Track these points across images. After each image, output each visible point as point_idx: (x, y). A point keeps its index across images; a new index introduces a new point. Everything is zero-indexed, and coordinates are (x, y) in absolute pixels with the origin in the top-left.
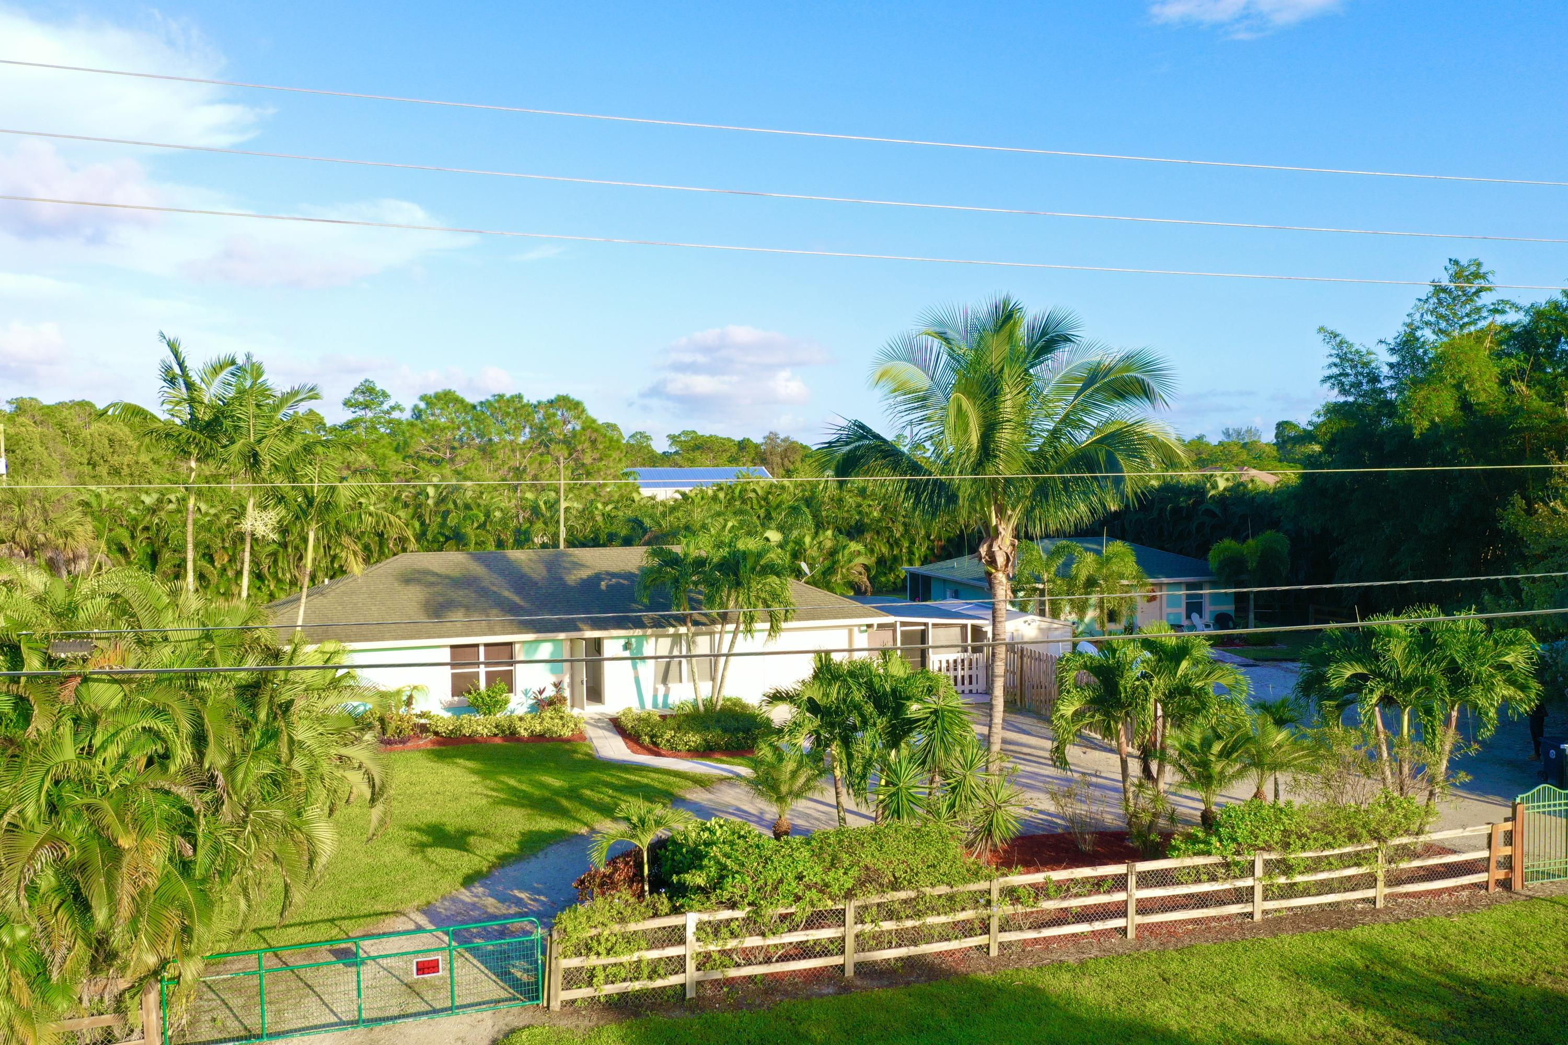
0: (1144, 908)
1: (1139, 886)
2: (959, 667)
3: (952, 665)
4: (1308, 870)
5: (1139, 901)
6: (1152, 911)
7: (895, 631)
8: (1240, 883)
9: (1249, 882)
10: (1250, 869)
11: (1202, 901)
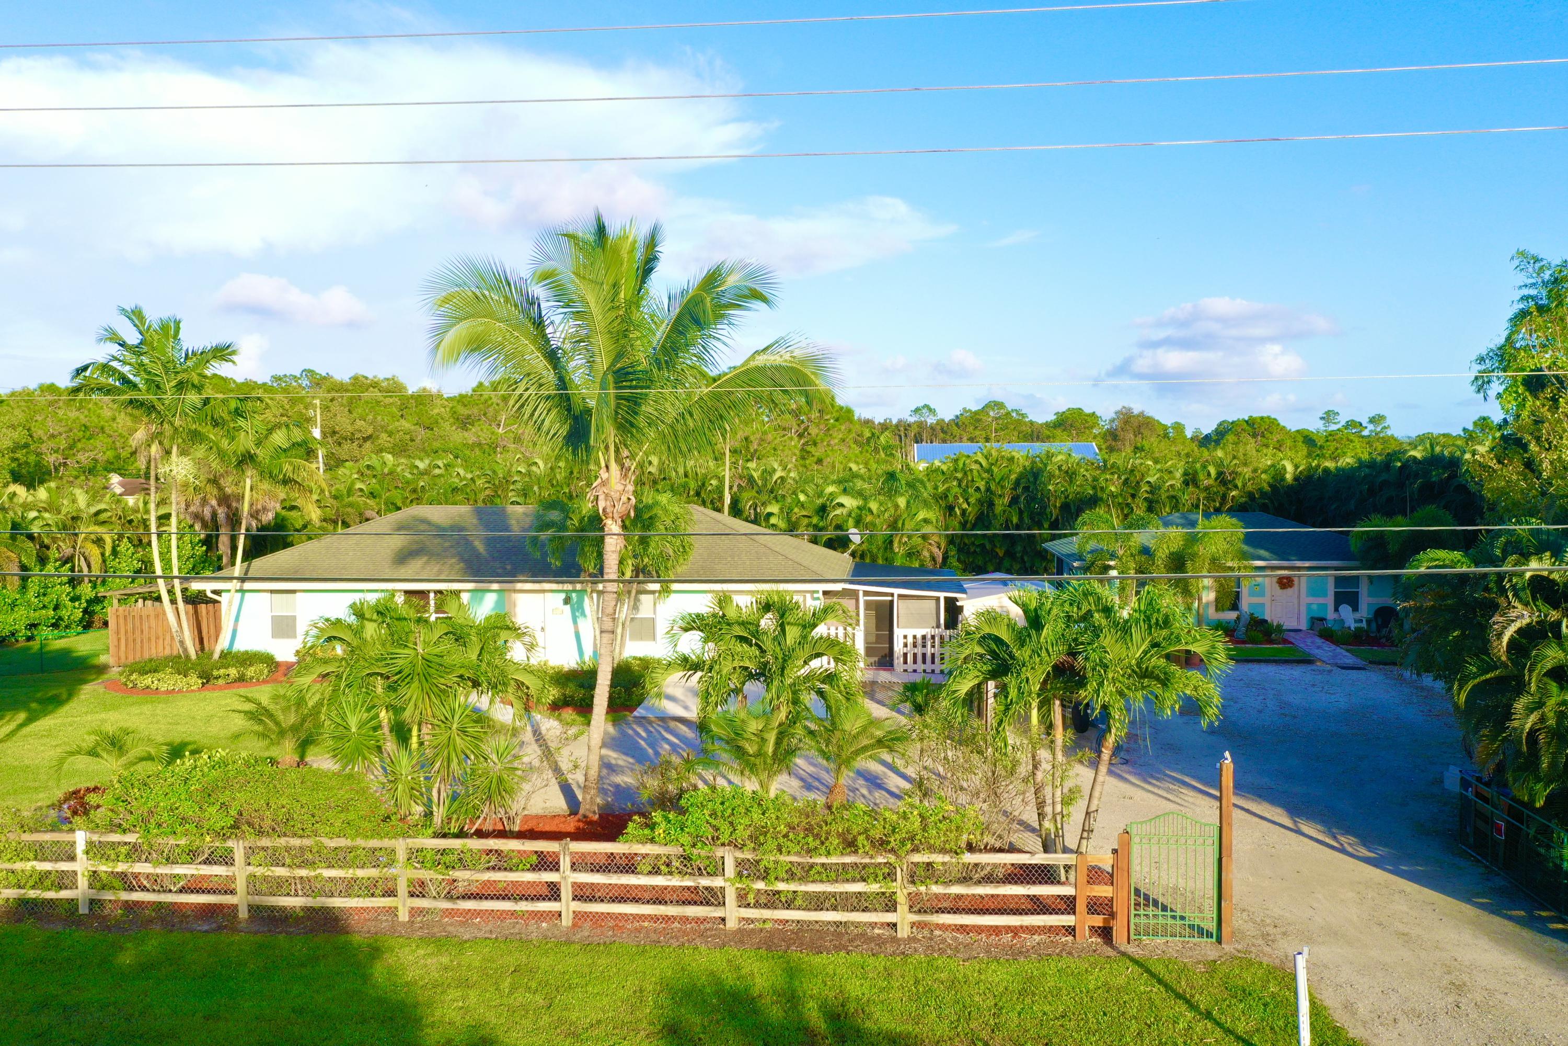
0: (583, 894)
1: (574, 867)
2: (929, 644)
3: (920, 641)
4: (791, 876)
5: (574, 884)
6: (591, 899)
7: (857, 600)
8: (705, 882)
9: (717, 882)
10: (717, 869)
11: (658, 897)
